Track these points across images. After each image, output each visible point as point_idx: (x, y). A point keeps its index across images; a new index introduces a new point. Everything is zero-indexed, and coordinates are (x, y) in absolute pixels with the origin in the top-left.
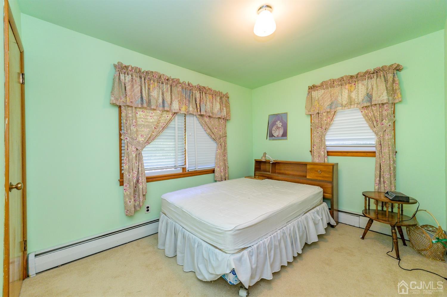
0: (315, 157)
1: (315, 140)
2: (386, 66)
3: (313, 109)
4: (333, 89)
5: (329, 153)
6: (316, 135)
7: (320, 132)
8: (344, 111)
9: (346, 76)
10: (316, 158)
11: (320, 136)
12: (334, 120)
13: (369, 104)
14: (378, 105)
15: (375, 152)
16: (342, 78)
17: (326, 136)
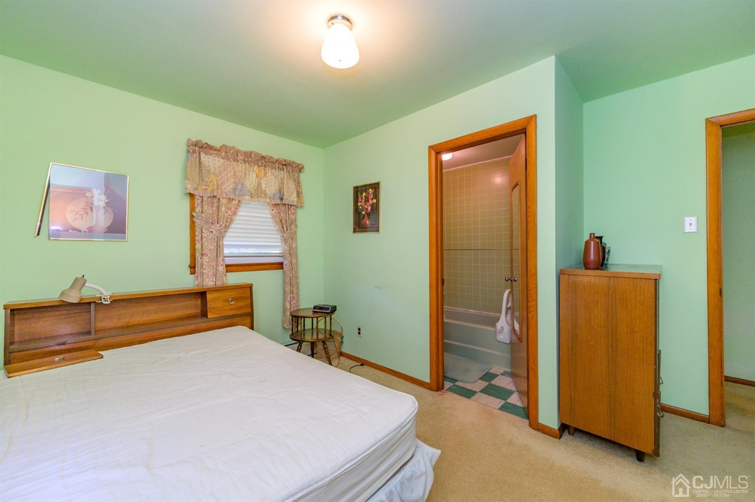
0: (205, 276)
1: (206, 245)
2: (296, 163)
3: (204, 187)
4: (236, 163)
5: (230, 268)
6: (208, 235)
7: (216, 231)
8: (249, 203)
9: (256, 154)
10: (207, 279)
11: (216, 239)
12: (238, 214)
13: (279, 202)
14: (287, 206)
15: (282, 264)
16: (251, 153)
17: (224, 239)
